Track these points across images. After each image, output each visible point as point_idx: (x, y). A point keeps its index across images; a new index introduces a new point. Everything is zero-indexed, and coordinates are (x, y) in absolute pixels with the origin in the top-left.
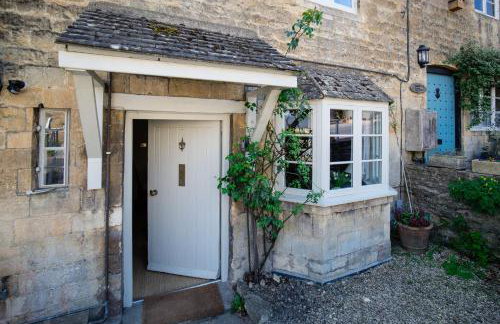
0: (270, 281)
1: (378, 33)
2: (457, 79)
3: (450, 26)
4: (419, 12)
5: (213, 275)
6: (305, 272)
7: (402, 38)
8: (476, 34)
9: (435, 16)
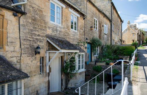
0: (69, 89)
1: (81, 36)
2: (91, 45)
3: (91, 33)
4: (86, 31)
5: (58, 91)
6: (74, 86)
7: (84, 37)
8: (94, 35)
9: (88, 31)
